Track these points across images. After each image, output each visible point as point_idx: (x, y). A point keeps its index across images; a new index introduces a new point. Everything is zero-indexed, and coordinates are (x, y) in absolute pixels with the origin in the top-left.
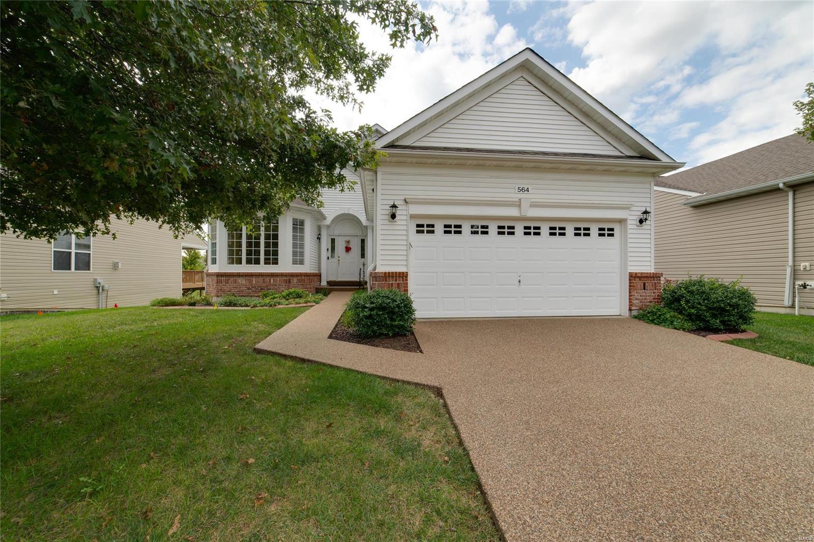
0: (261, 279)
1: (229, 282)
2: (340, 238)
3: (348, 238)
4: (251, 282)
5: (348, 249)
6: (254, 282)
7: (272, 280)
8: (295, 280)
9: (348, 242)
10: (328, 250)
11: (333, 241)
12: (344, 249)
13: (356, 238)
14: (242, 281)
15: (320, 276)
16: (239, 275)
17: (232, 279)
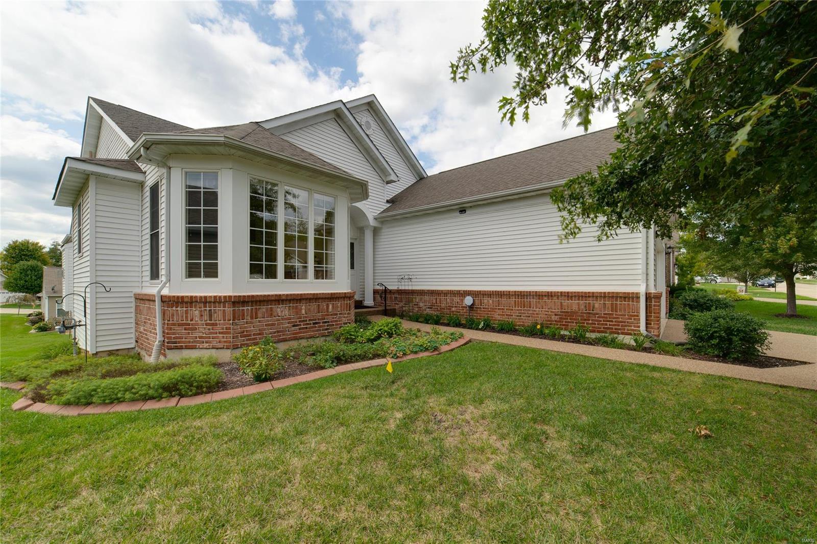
0: (314, 306)
1: (260, 315)
4: (298, 311)
6: (303, 312)
14: (282, 311)
16: (279, 300)
17: (264, 309)
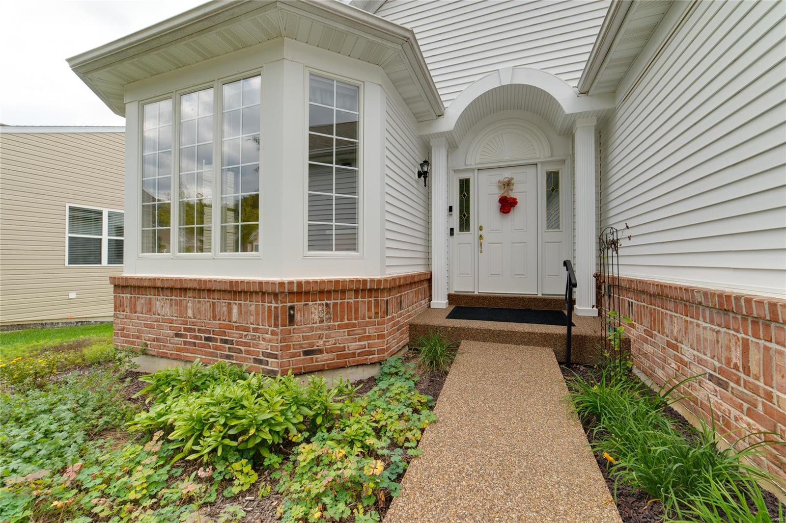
1: (138, 308)
2: (484, 176)
3: (506, 175)
4: (183, 311)
5: (507, 205)
7: (235, 310)
8: (315, 311)
9: (508, 184)
10: (451, 209)
11: (465, 185)
12: (496, 205)
13: (531, 171)
14: (162, 307)
15: (430, 281)
16: (158, 288)
